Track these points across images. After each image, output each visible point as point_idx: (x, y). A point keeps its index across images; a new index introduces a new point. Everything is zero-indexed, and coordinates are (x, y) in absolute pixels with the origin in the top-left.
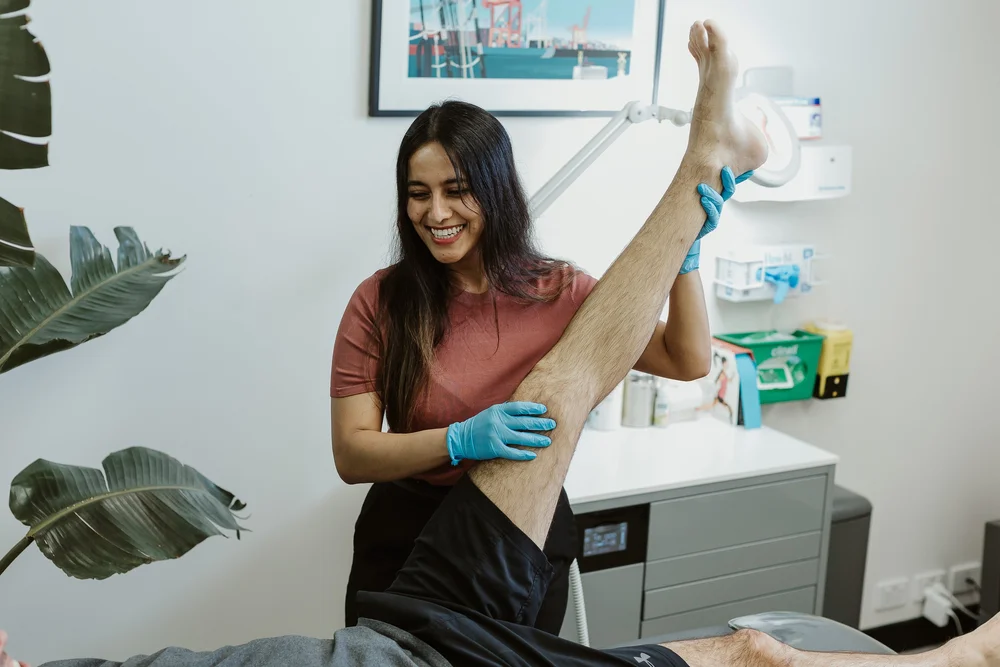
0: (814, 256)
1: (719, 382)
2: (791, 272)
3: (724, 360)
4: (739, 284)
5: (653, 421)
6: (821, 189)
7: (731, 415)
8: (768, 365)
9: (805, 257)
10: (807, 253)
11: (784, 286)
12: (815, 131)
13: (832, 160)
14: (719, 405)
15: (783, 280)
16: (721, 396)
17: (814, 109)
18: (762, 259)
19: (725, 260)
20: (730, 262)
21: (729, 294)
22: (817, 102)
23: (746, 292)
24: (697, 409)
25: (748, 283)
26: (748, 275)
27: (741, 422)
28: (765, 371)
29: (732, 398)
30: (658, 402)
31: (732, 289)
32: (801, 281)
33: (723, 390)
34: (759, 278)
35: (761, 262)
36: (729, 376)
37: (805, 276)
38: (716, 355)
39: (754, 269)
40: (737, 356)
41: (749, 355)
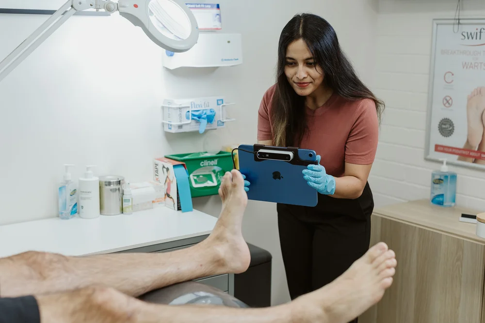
0: (224, 104)
1: (166, 184)
2: (209, 113)
3: (168, 169)
4: (176, 122)
5: (122, 211)
6: (222, 60)
7: (174, 204)
8: (200, 172)
9: (218, 104)
10: (220, 102)
11: (204, 122)
12: (217, 24)
13: (229, 42)
14: (168, 198)
15: (203, 118)
16: (168, 193)
17: (216, 11)
18: (190, 105)
19: (166, 107)
20: (169, 108)
21: (170, 129)
22: (218, 7)
23: (180, 127)
24: (153, 202)
25: (181, 121)
26: (180, 116)
27: (179, 209)
28: (198, 176)
29: (173, 194)
30: (125, 197)
31: (171, 125)
32: (216, 118)
33: (169, 189)
34: (188, 118)
35: (189, 107)
36: (171, 180)
37: (219, 116)
38: (164, 167)
39: (184, 112)
40: (174, 166)
41: (183, 165)
